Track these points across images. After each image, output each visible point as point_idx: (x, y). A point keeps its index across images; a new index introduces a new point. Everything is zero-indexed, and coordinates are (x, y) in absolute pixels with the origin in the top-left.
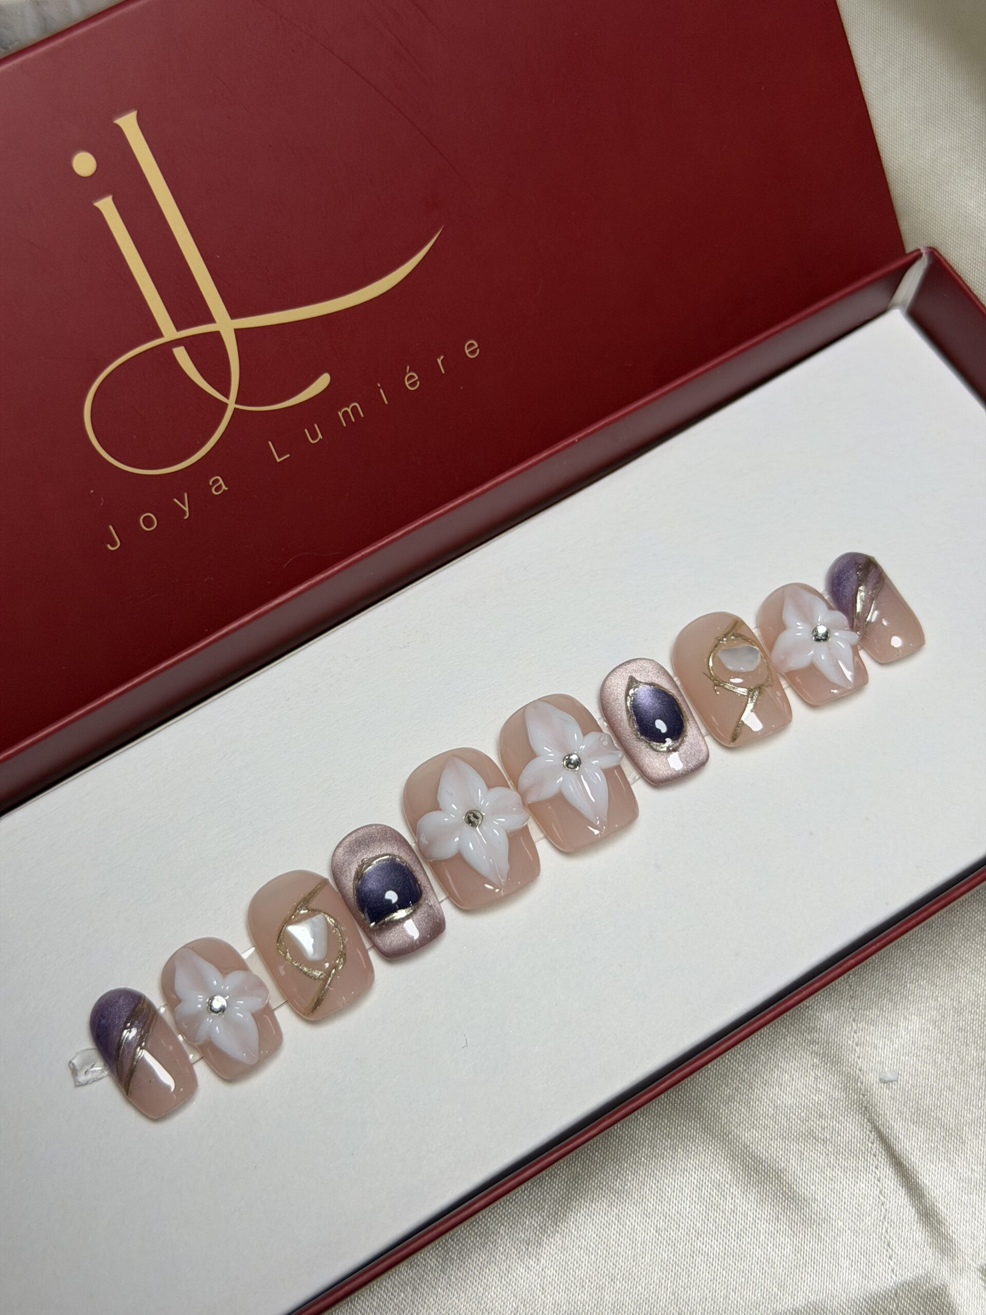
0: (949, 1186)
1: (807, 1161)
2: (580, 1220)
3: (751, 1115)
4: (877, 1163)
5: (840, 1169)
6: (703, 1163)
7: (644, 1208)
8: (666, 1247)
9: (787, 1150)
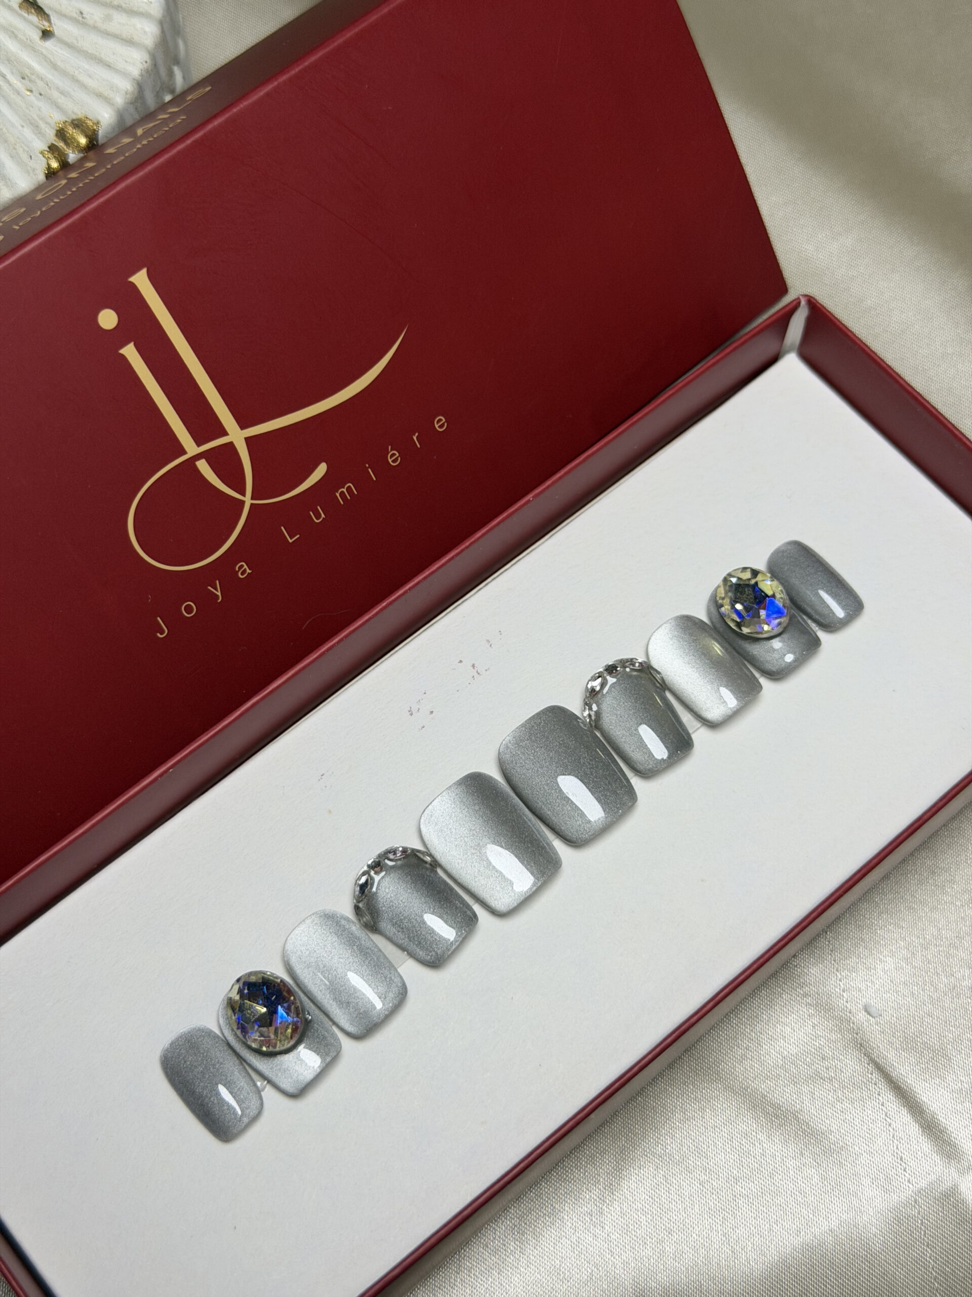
1: (819, 1099)
2: (633, 1186)
3: (764, 1069)
4: (878, 1090)
5: (848, 1102)
7: (686, 1166)
8: (711, 1196)
9: (800, 1093)
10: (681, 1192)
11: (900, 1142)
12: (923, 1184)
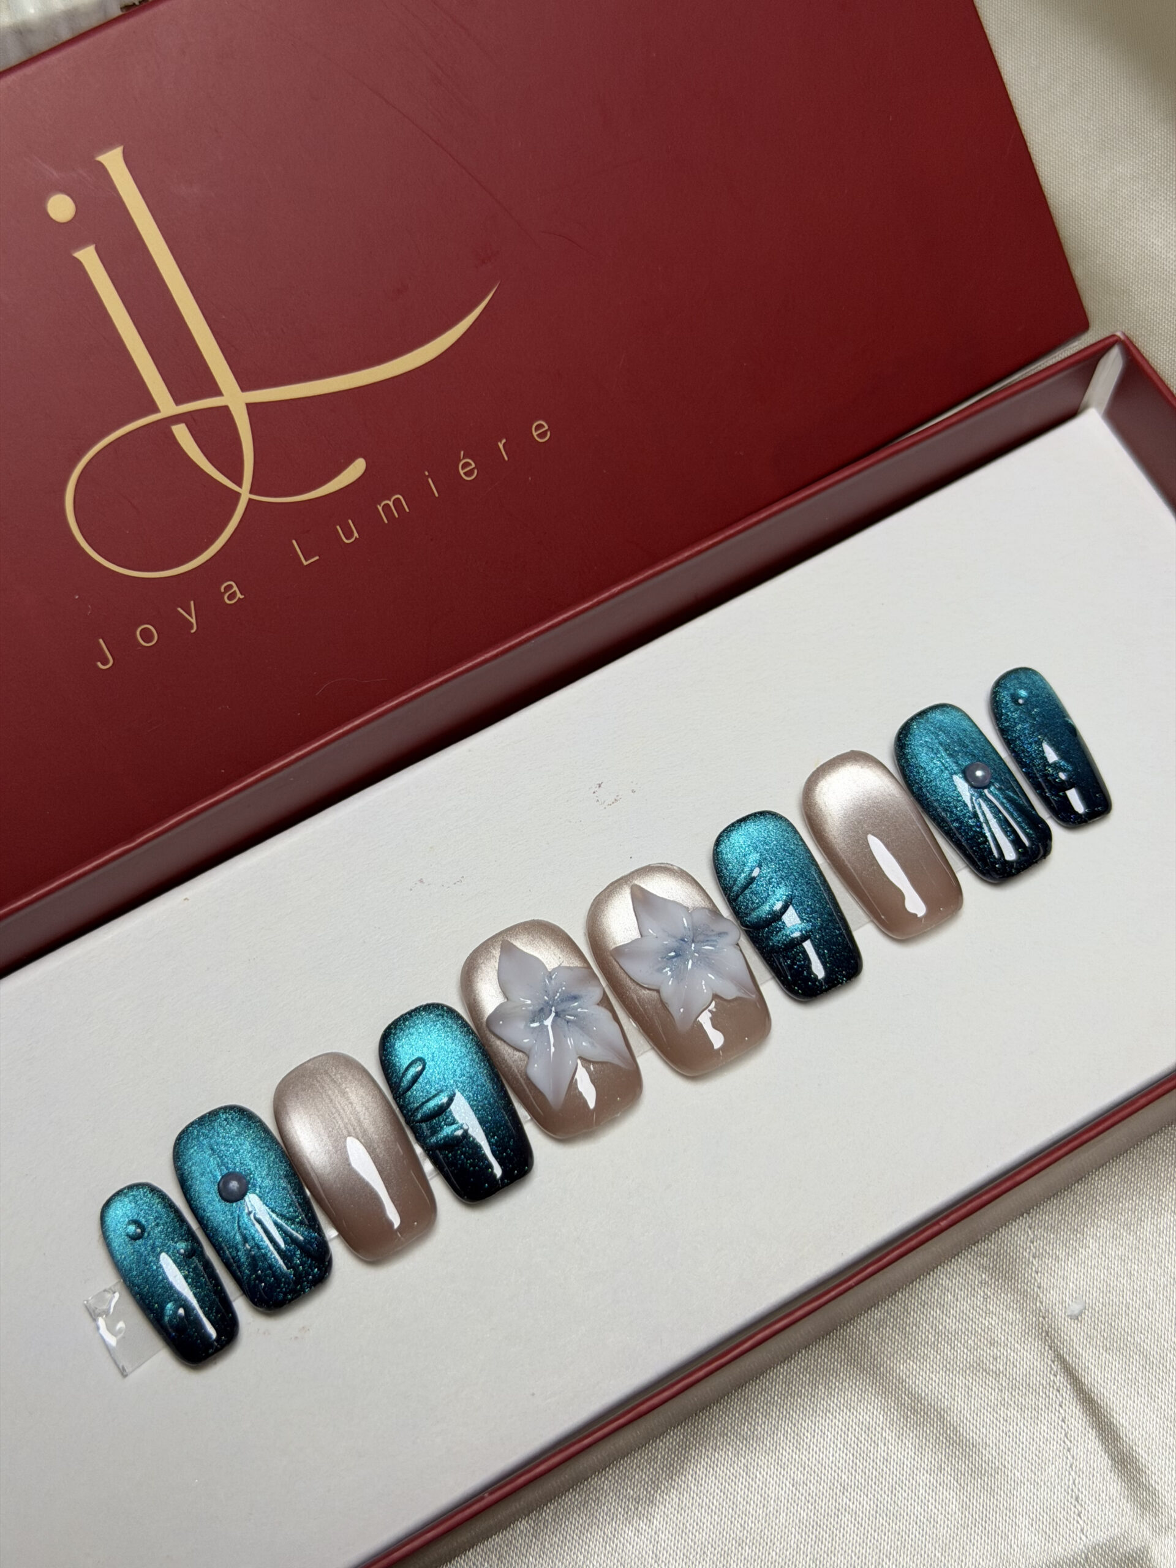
0: (1151, 1426)
1: (976, 1398)
2: (701, 1473)
3: (907, 1343)
4: (1061, 1399)
5: (1016, 1408)
6: (849, 1402)
9: (952, 1385)
10: (765, 1493)
11: (1079, 1476)
12: (1101, 1537)
